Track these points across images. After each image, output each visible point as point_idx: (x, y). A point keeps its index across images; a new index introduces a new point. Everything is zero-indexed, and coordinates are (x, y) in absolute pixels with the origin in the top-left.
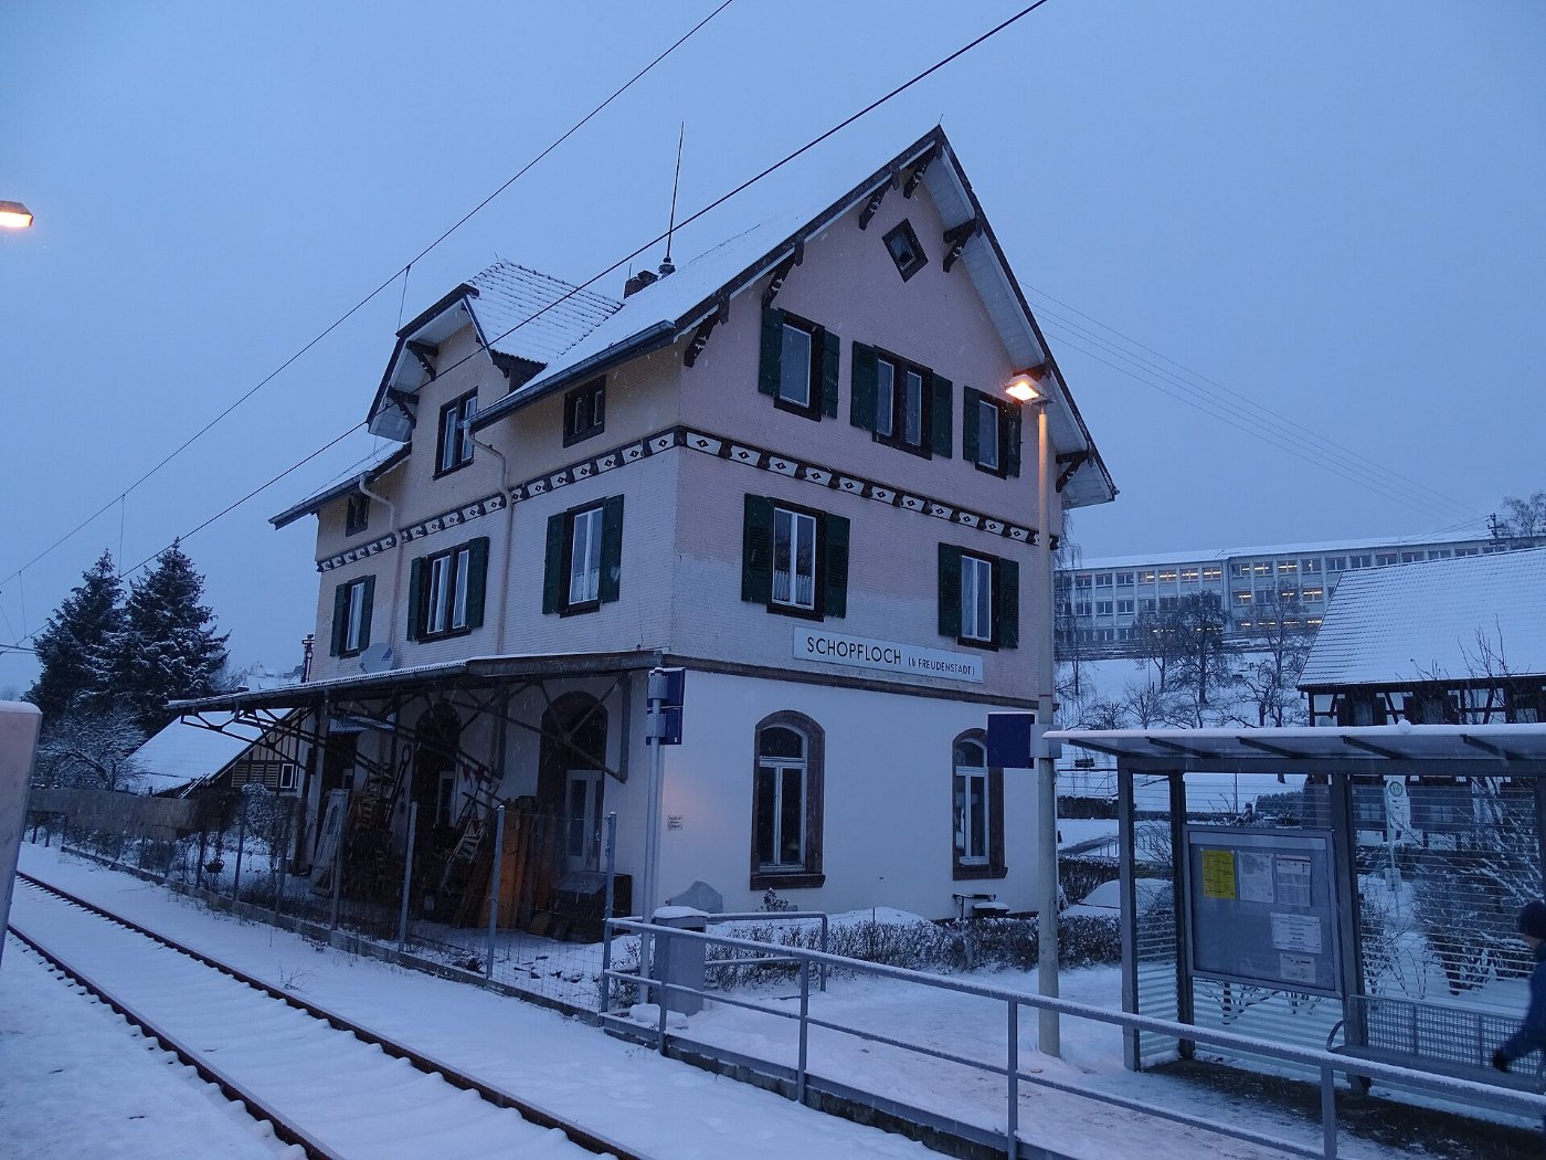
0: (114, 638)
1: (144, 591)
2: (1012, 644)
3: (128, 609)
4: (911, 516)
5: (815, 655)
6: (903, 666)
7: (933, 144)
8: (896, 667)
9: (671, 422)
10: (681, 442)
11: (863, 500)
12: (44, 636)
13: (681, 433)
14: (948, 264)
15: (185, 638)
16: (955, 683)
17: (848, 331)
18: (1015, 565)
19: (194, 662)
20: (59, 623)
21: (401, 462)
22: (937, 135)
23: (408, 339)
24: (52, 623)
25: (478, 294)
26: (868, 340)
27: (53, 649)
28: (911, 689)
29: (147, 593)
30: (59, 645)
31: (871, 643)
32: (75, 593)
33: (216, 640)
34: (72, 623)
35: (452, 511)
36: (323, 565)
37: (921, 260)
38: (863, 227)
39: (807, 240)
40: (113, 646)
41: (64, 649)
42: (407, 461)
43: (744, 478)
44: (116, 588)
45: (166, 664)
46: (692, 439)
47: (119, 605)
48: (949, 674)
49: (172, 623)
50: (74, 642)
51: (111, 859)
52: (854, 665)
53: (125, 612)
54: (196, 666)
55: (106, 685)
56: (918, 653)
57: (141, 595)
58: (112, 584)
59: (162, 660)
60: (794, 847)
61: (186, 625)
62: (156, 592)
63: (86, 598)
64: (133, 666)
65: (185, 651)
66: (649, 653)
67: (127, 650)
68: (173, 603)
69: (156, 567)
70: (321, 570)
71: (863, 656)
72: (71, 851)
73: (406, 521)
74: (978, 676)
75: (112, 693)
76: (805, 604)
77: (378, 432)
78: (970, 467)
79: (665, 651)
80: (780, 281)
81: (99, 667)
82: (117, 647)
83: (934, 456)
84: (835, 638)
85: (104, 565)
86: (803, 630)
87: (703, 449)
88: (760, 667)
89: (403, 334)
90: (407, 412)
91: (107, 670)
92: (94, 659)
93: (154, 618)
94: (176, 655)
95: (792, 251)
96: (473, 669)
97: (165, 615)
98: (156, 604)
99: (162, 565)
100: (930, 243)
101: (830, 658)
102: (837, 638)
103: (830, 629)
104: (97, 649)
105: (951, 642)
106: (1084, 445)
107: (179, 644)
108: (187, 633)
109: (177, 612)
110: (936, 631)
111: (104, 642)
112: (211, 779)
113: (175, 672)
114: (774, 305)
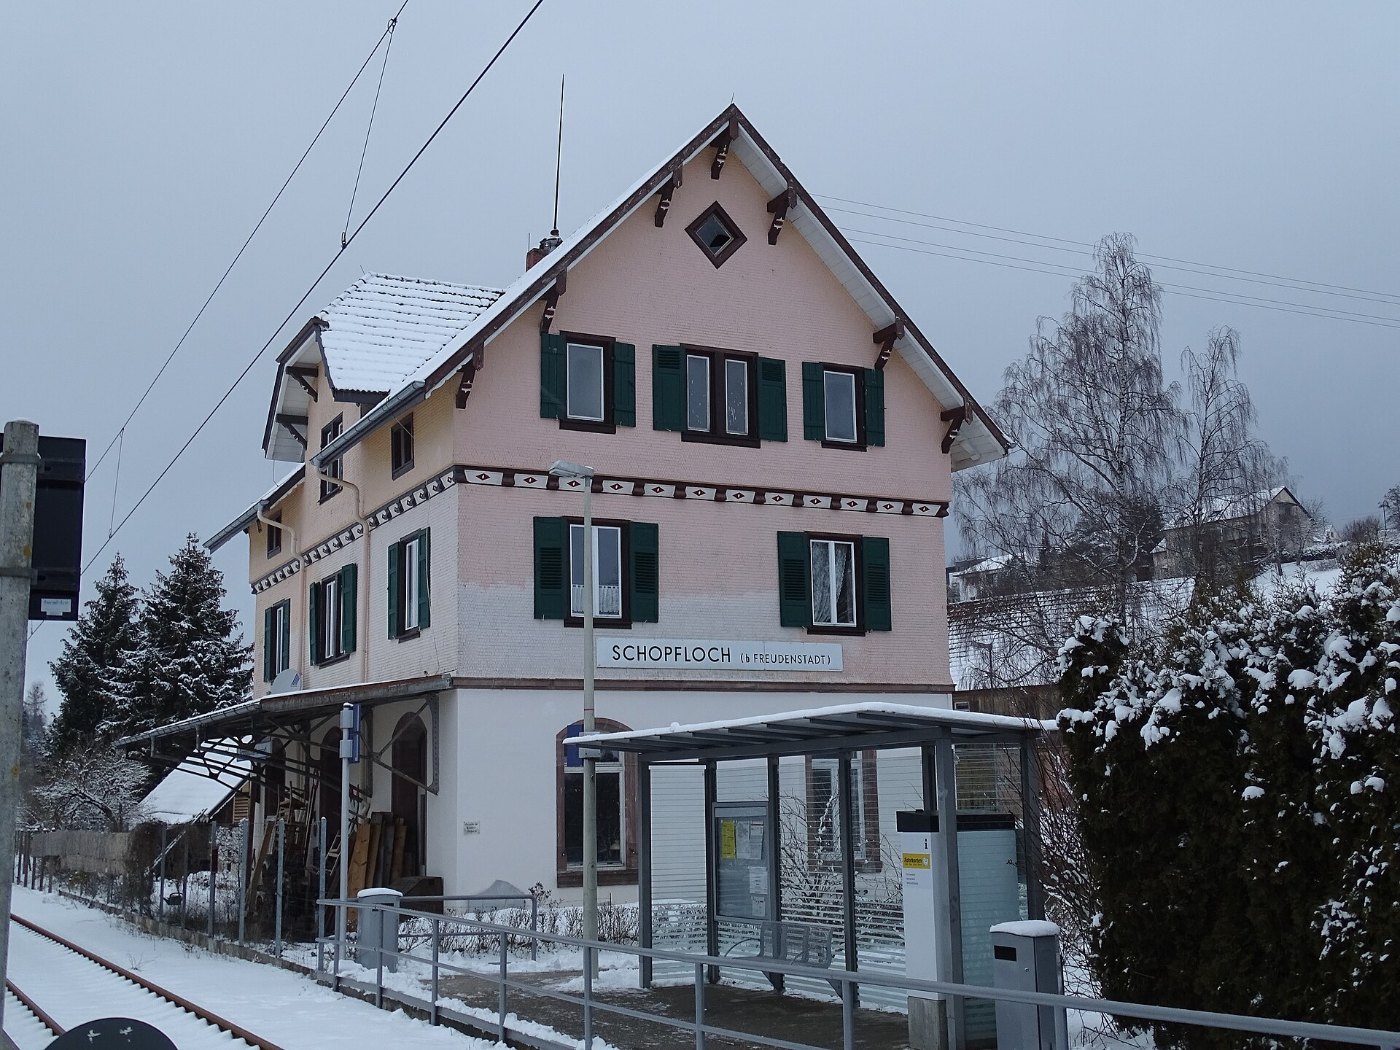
0: (132, 658)
1: (157, 601)
2: (884, 624)
3: (144, 622)
4: (740, 509)
5: (623, 662)
6: (735, 662)
7: (726, 125)
8: (725, 664)
9: (448, 462)
10: (460, 478)
11: (678, 501)
12: (60, 660)
13: (459, 473)
14: (773, 238)
15: (204, 652)
16: (804, 674)
17: (643, 338)
18: (884, 543)
19: (218, 680)
20: (75, 644)
21: (295, 486)
22: (733, 115)
23: (286, 365)
24: (67, 644)
25: (328, 326)
26: (672, 340)
27: (70, 675)
28: (745, 686)
29: (161, 603)
30: (77, 671)
31: (691, 644)
32: (88, 607)
33: (242, 651)
34: (88, 643)
35: (332, 537)
36: (257, 587)
37: (740, 238)
38: (659, 223)
39: (569, 268)
40: (130, 667)
41: (83, 675)
42: (303, 484)
43: (534, 502)
44: (131, 598)
45: (187, 685)
46: (470, 475)
47: (134, 619)
48: (795, 666)
49: (192, 635)
50: (92, 665)
51: (90, 898)
52: (670, 668)
53: (140, 626)
54: (221, 684)
55: (124, 714)
56: (754, 647)
57: (154, 605)
58: (127, 594)
59: (181, 681)
60: (615, 847)
61: (207, 636)
62: (173, 599)
63: (101, 612)
64: (151, 689)
65: (207, 668)
66: (437, 677)
67: (146, 671)
68: (191, 611)
69: (169, 571)
70: (255, 592)
71: (681, 658)
72: (65, 895)
73: (306, 544)
74: (837, 664)
75: (133, 722)
76: (613, 613)
77: (275, 456)
78: (815, 447)
79: (453, 674)
80: (552, 309)
81: (118, 693)
82: (135, 668)
83: (762, 443)
84: (646, 643)
85: (117, 573)
86: (606, 640)
87: (484, 482)
88: (557, 680)
89: (282, 359)
90: (298, 436)
91: (126, 695)
92: (112, 683)
93: (170, 631)
94: (196, 674)
95: (554, 282)
96: (265, 707)
97: (182, 627)
98: (172, 615)
99: (174, 567)
100: (748, 217)
101: (642, 663)
102: (650, 643)
103: (640, 636)
104: (114, 672)
105: (798, 633)
106: (960, 401)
107: (200, 660)
108: (208, 645)
109: (196, 622)
110: (779, 624)
111: (119, 663)
112: (210, 815)
113: (196, 693)
114: (553, 330)
